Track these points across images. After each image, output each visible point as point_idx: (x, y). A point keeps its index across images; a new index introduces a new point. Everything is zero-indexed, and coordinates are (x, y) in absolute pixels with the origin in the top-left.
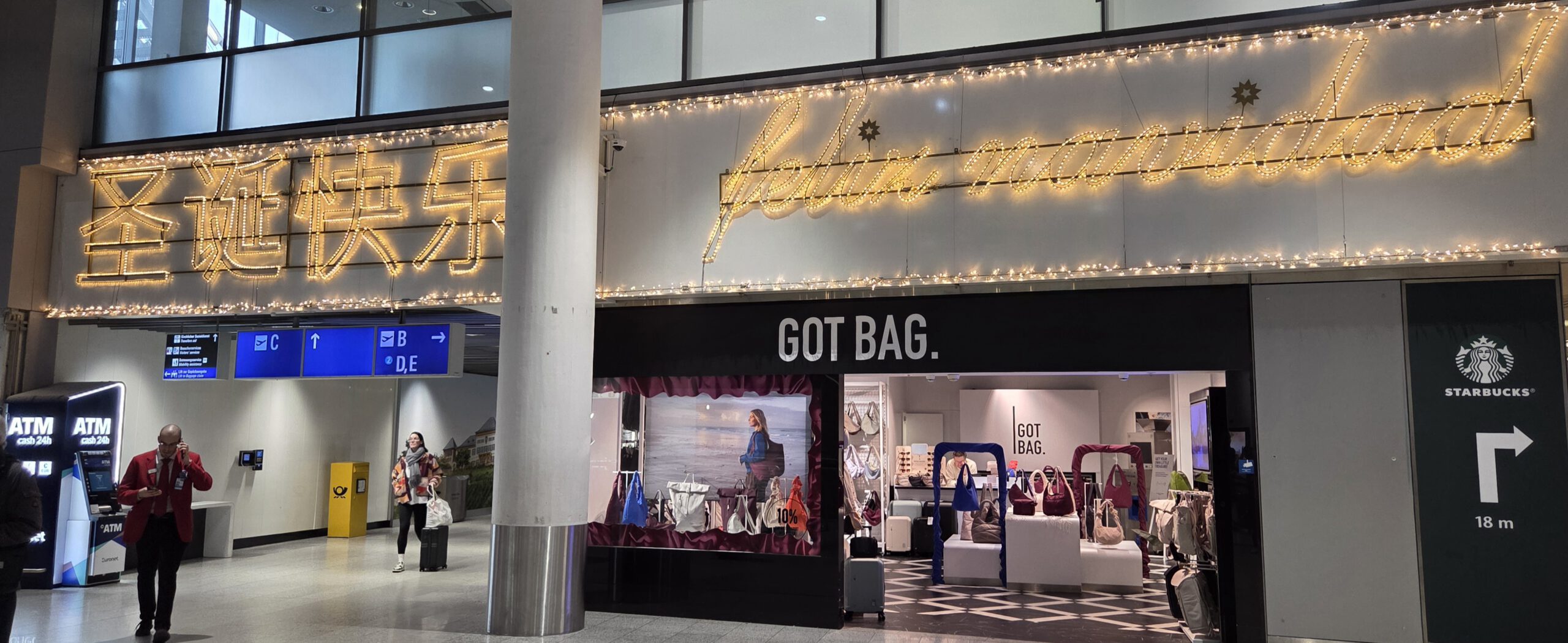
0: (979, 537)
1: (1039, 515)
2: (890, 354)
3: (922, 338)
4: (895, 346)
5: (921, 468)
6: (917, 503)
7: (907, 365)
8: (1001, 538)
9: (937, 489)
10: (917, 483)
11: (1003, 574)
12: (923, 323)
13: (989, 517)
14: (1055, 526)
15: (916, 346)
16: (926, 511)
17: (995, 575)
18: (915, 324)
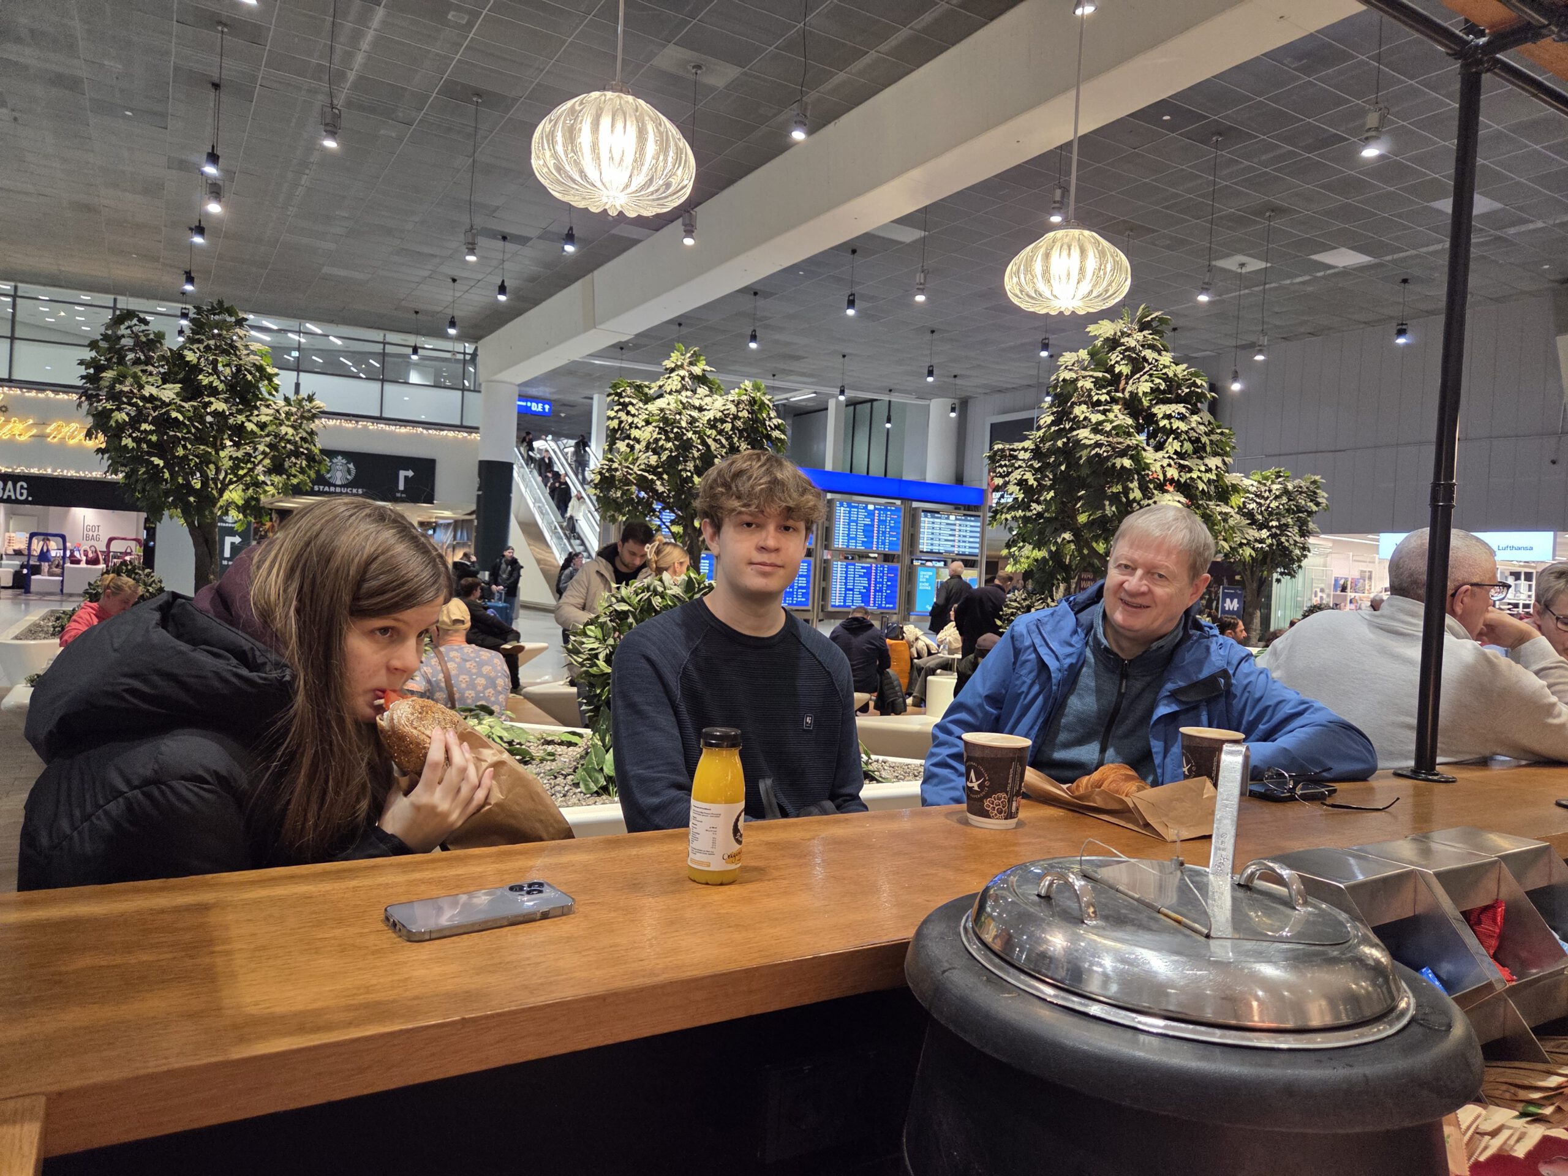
0: (51, 574)
1: (83, 565)
2: (9, 497)
3: (25, 492)
4: (12, 494)
5: (22, 546)
6: (18, 563)
7: (17, 501)
8: (62, 575)
9: (29, 555)
10: (18, 553)
11: (62, 590)
12: (25, 485)
13: (57, 566)
14: (90, 569)
15: (21, 494)
16: (23, 566)
17: (58, 590)
18: (22, 487)
